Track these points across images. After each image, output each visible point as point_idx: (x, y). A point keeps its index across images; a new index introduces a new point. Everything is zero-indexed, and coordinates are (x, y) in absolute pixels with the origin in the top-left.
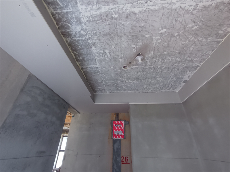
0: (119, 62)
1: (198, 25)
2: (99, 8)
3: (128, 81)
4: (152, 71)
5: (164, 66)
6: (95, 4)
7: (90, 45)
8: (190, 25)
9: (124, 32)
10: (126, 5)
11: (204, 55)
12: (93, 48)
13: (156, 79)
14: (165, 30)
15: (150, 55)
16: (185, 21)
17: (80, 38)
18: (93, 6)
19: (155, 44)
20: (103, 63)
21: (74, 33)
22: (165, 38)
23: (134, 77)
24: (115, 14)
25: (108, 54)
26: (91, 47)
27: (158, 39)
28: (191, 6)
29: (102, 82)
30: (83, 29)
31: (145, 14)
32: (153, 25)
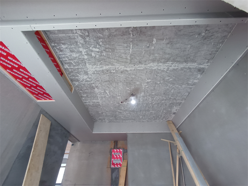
0: (117, 99)
1: (173, 78)
2: (102, 67)
3: (126, 113)
4: (145, 105)
5: (154, 102)
6: (99, 65)
7: (94, 87)
8: (167, 78)
9: (120, 80)
10: (121, 67)
11: (183, 96)
12: (96, 89)
13: (149, 111)
14: (150, 80)
15: (141, 95)
16: (163, 76)
17: (86, 83)
18: (97, 66)
19: (144, 88)
20: (104, 99)
21: (82, 79)
22: (151, 85)
23: (130, 109)
24: (113, 70)
25: (108, 94)
26: (94, 88)
27: (146, 85)
28: (164, 68)
29: (102, 113)
30: (89, 78)
31: (134, 71)
32: (141, 77)
